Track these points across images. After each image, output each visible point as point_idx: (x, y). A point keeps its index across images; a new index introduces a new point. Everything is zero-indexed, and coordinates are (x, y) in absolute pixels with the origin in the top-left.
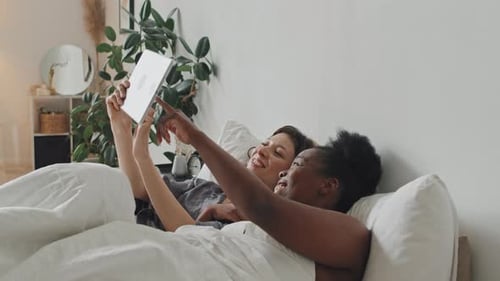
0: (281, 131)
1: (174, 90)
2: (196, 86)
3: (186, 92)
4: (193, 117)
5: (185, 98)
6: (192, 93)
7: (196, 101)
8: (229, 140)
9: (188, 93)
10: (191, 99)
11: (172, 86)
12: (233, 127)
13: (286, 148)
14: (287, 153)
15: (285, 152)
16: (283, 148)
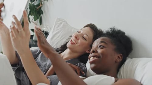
0: (87, 26)
1: (33, 4)
2: (42, 2)
3: (38, 5)
4: (42, 15)
5: (38, 8)
6: (41, 6)
7: (42, 9)
8: (58, 26)
9: (39, 6)
10: (40, 8)
11: (33, 3)
12: (60, 21)
13: (88, 35)
14: (89, 38)
15: (88, 38)
16: (87, 35)
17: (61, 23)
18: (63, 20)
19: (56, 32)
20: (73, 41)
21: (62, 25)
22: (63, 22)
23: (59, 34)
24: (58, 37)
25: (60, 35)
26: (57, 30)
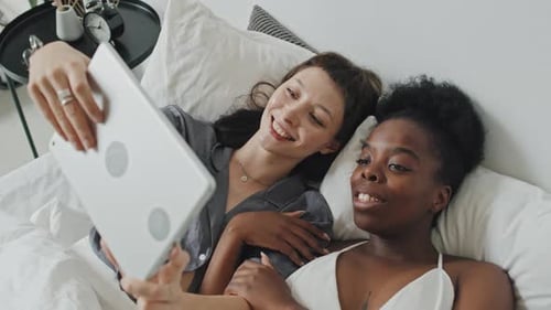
12: (183, 12)
13: (330, 110)
14: (332, 119)
15: (328, 119)
16: (325, 110)
17: (191, 25)
18: (196, 5)
19: (181, 62)
20: (279, 131)
21: (197, 31)
22: (197, 16)
23: (194, 72)
24: (195, 83)
25: (200, 75)
26: (183, 54)
